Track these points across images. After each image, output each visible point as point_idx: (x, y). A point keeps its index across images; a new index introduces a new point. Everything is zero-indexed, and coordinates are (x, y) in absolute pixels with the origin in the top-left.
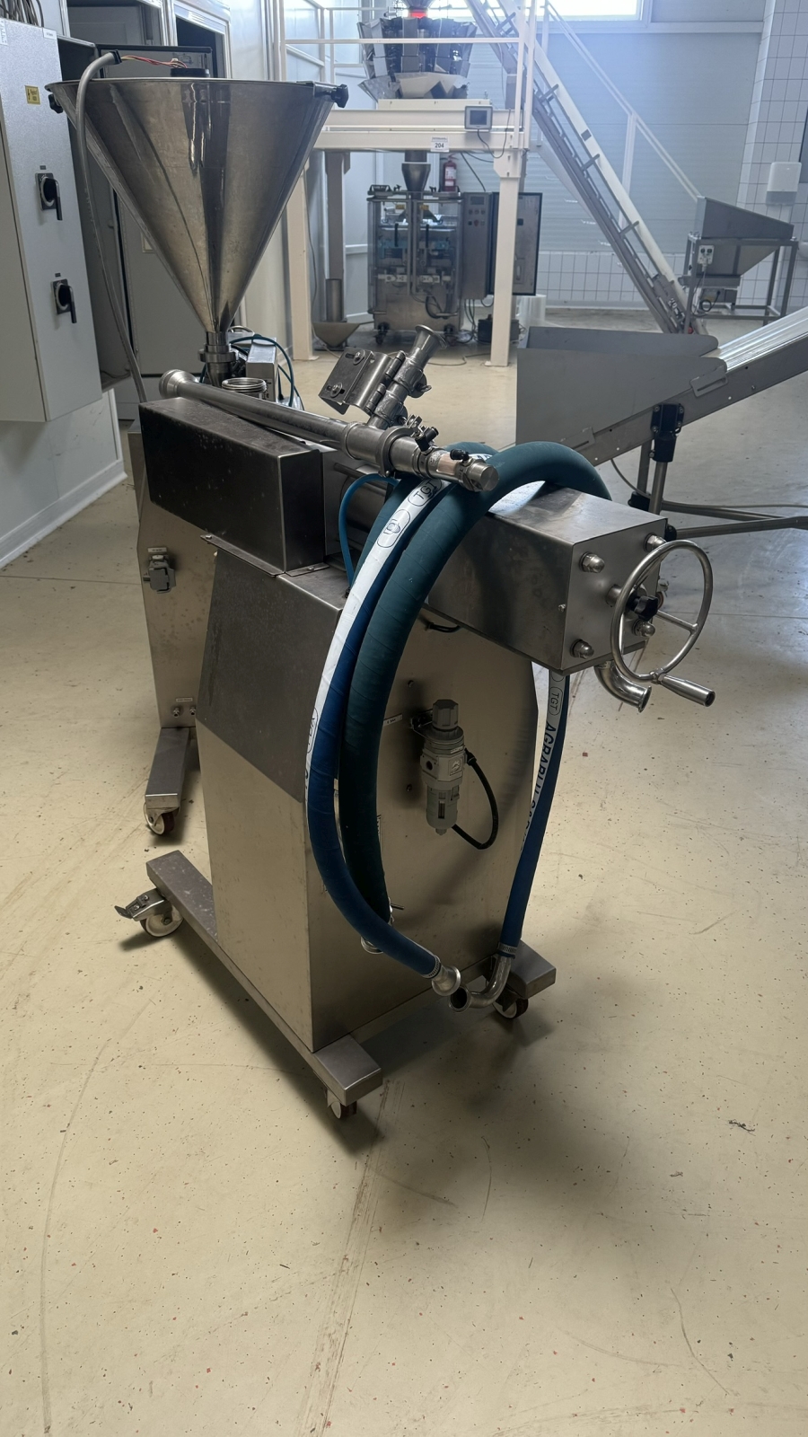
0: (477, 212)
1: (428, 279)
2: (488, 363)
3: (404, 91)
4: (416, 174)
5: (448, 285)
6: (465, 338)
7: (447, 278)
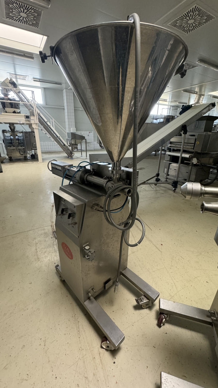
0: (27, 135)
1: (20, 148)
2: (38, 162)
3: (7, 111)
4: (12, 128)
5: (24, 149)
6: (29, 158)
7: (24, 147)
